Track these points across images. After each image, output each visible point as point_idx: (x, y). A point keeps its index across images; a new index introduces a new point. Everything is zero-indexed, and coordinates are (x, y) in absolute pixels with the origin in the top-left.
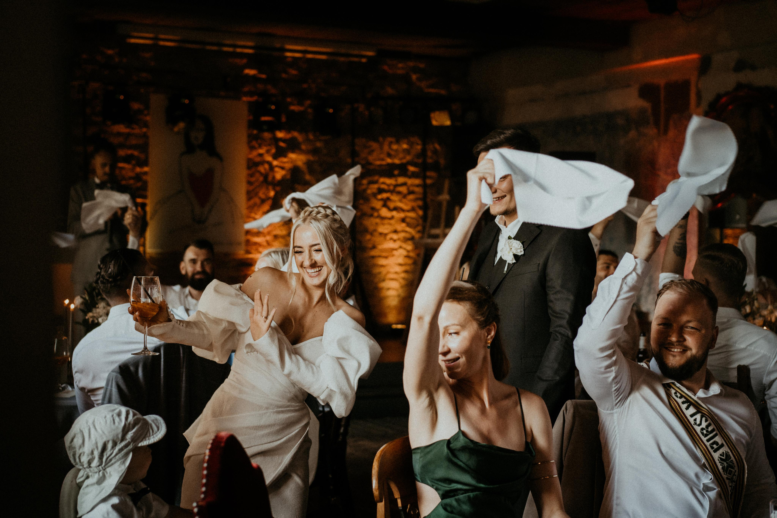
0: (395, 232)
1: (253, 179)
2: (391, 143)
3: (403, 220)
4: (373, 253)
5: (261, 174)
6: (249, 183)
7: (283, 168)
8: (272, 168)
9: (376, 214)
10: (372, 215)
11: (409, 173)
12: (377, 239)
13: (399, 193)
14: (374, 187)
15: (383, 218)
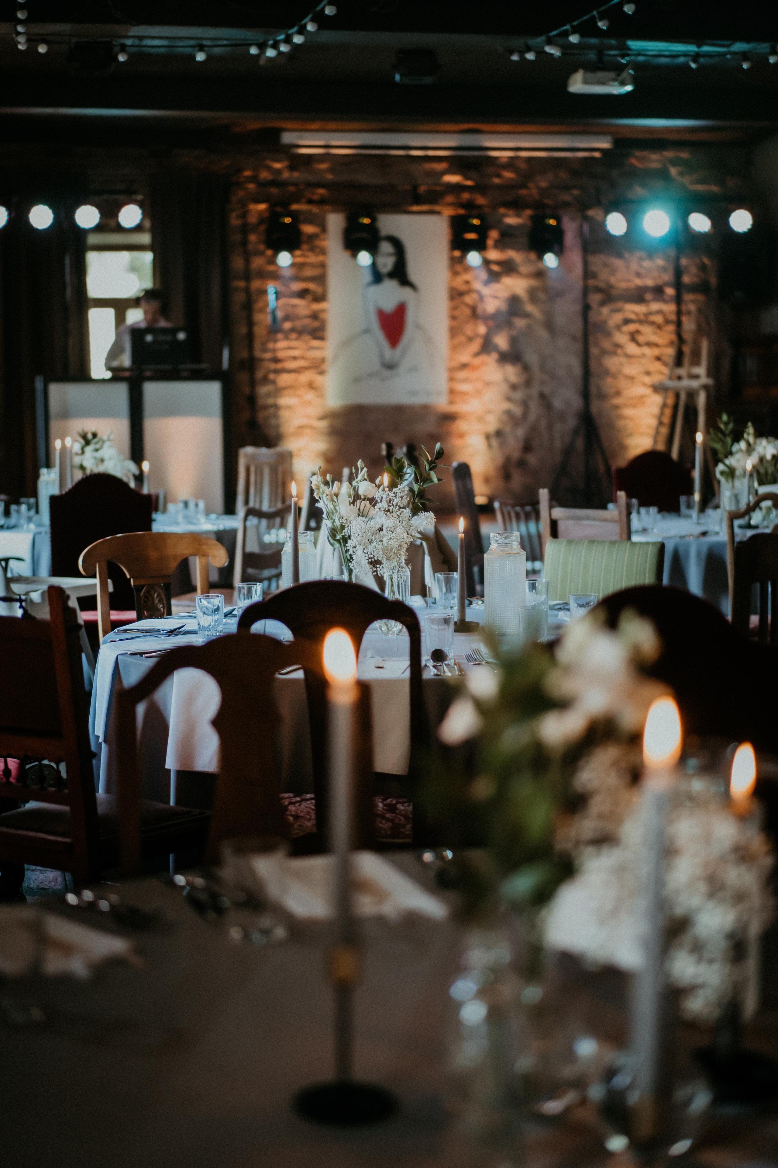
0: (648, 373)
1: (457, 313)
2: (641, 259)
3: (658, 358)
4: (616, 401)
5: (467, 305)
6: (453, 318)
7: (496, 297)
8: (481, 298)
9: (619, 351)
10: (615, 353)
11: (666, 297)
12: (622, 383)
13: (653, 323)
14: (617, 318)
15: (628, 356)
